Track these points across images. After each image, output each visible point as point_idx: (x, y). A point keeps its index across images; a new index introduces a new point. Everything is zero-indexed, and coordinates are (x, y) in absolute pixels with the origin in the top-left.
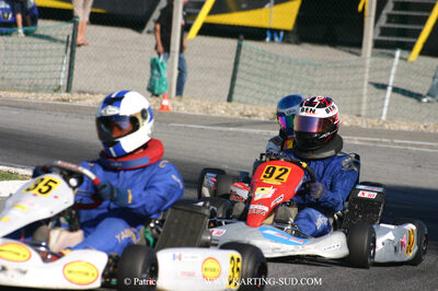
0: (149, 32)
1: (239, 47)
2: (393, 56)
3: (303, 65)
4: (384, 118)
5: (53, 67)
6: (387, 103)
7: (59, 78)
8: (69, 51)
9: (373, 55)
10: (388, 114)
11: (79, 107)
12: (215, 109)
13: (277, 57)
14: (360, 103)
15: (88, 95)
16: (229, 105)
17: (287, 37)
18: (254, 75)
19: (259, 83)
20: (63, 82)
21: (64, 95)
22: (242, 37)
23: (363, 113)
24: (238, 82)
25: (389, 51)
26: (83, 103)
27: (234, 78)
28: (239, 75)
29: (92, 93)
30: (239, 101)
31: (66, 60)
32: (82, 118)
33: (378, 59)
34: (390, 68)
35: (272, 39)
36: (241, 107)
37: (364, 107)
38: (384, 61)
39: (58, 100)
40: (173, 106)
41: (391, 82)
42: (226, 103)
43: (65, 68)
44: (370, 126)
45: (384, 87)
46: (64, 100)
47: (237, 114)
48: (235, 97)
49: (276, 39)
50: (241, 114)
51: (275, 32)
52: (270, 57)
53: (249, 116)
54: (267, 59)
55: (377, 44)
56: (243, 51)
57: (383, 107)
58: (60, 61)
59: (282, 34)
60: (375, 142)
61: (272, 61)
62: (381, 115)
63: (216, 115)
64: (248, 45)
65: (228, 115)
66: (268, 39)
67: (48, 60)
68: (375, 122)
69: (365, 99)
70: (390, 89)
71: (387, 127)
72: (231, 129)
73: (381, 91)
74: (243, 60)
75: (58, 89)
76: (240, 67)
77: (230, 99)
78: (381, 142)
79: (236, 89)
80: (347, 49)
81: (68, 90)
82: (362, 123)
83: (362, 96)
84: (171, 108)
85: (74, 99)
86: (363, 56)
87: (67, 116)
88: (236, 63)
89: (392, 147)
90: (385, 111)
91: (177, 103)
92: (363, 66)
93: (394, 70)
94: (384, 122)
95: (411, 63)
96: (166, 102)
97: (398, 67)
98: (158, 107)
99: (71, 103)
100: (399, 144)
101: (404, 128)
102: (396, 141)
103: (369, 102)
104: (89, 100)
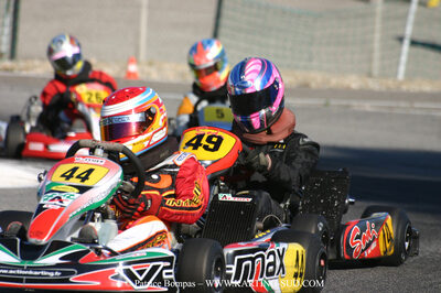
3: (299, 16)
4: (401, 76)
6: (404, 58)
10: (406, 73)
11: (26, 78)
13: (268, 8)
14: (370, 60)
18: (240, 30)
19: (247, 41)
20: (5, 48)
21: (7, 63)
23: (376, 72)
26: (31, 73)
29: (42, 60)
31: (8, 20)
34: (405, 16)
37: (376, 65)
40: (142, 72)
41: (409, 31)
43: (7, 30)
44: (384, 89)
45: (401, 39)
46: (7, 70)
52: (259, 8)
54: (254, 11)
57: (398, 64)
60: (391, 108)
61: (262, 12)
62: (396, 73)
68: (390, 83)
69: (377, 55)
70: (406, 43)
71: (404, 88)
74: (225, 12)
78: (398, 107)
81: (13, 55)
82: (374, 85)
83: (371, 52)
84: (139, 75)
85: (21, 68)
86: (373, 3)
87: (12, 89)
88: (218, 16)
89: (412, 112)
90: (402, 69)
91: (147, 69)
92: (373, 14)
93: (411, 18)
94: (401, 83)
95: (435, 9)
96: (133, 68)
97: (417, 14)
98: (123, 75)
99: (16, 73)
100: (421, 109)
101: (427, 87)
102: (417, 105)
103: (382, 58)
104: (38, 69)
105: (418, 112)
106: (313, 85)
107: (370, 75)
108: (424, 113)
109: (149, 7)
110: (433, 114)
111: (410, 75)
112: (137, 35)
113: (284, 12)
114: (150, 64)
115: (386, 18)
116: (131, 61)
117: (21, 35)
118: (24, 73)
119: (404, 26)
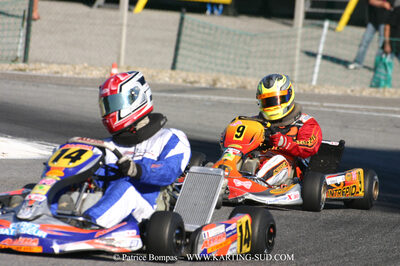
0: (99, 7)
1: (182, 19)
2: (322, 26)
3: (240, 35)
4: (314, 83)
5: (10, 40)
6: (317, 69)
7: (17, 50)
8: (25, 24)
9: (304, 25)
10: (318, 80)
11: (35, 77)
12: (160, 76)
13: (217, 29)
14: (292, 70)
15: (43, 65)
16: (173, 73)
17: (226, 10)
18: (196, 45)
19: (200, 53)
20: (20, 54)
21: (21, 65)
22: (184, 10)
23: (296, 79)
24: (181, 51)
25: (318, 22)
26: (38, 73)
27: (177, 49)
28: (182, 45)
29: (47, 63)
30: (182, 70)
31: (23, 33)
32: (38, 86)
33: (310, 30)
34: (319, 38)
35: (212, 12)
36: (184, 74)
37: (296, 73)
38: (315, 32)
39: (16, 70)
41: (321, 50)
42: (170, 71)
43: (22, 40)
44: (302, 91)
45: (314, 55)
46: (21, 70)
47: (180, 81)
48: (178, 65)
49: (216, 11)
50: (184, 81)
51: (215, 5)
52: (211, 29)
53: (191, 83)
54: (207, 31)
55: (308, 16)
56: (185, 24)
57: (313, 73)
58: (17, 34)
59: (221, 7)
61: (212, 32)
62: (311, 80)
63: (161, 82)
64: (190, 17)
65: (172, 82)
66: (208, 12)
67: (6, 33)
68: (306, 87)
69: (297, 66)
70: (319, 57)
71: (317, 91)
72: (175, 95)
73: (312, 59)
74: (185, 31)
75: (15, 60)
76: (183, 38)
77: (174, 67)
78: (312, 106)
79: (179, 58)
80: (281, 20)
81: (25, 60)
83: (293, 63)
85: (31, 69)
86: (295, 27)
87: (24, 85)
88: (179, 34)
89: (322, 109)
90: (315, 77)
92: (295, 36)
93: (323, 39)
94: (314, 87)
95: (339, 33)
96: (115, 71)
97: (327, 36)
99: (28, 72)
100: (328, 107)
101: (333, 92)
102: (325, 104)
103: (301, 69)
104: (44, 70)
105: (326, 109)
106: (249, 87)
108: (331, 110)
109: (128, 26)
110: (338, 110)
111: (320, 82)
112: (119, 46)
113: (229, 33)
114: (128, 68)
115: (304, 39)
116: (113, 66)
117: (31, 44)
118: (34, 73)
119: (318, 45)
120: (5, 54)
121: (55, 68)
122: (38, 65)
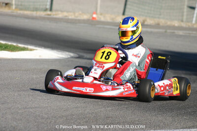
4: (194, 22)
7: (46, 5)
10: (196, 21)
11: (55, 18)
12: (117, 18)
14: (183, 16)
15: (59, 12)
18: (135, 3)
19: (137, 7)
20: (48, 7)
21: (49, 12)
23: (184, 20)
24: (128, 6)
26: (57, 16)
27: (125, 5)
28: (128, 3)
29: (62, 11)
32: (57, 23)
37: (185, 17)
39: (46, 15)
40: (98, 17)
42: (122, 16)
44: (187, 26)
45: (194, 8)
46: (48, 15)
48: (126, 13)
57: (193, 17)
62: (192, 21)
68: (190, 24)
69: (185, 14)
70: (196, 9)
71: (195, 26)
73: (193, 10)
75: (46, 10)
77: (124, 14)
78: (193, 34)
79: (127, 10)
81: (51, 10)
82: (184, 25)
83: (183, 12)
84: (97, 18)
85: (54, 14)
87: (50, 22)
90: (194, 19)
91: (100, 16)
94: (194, 24)
96: (95, 16)
98: (91, 18)
99: (52, 16)
103: (187, 15)
104: (60, 15)
106: (161, 24)
107: (182, 21)
112: (97, 4)
114: (101, 14)
116: (94, 13)
117: (54, 3)
118: (55, 16)
119: (196, 3)
120: (41, 7)
121: (65, 14)
122: (57, 13)
